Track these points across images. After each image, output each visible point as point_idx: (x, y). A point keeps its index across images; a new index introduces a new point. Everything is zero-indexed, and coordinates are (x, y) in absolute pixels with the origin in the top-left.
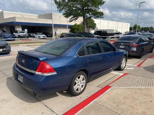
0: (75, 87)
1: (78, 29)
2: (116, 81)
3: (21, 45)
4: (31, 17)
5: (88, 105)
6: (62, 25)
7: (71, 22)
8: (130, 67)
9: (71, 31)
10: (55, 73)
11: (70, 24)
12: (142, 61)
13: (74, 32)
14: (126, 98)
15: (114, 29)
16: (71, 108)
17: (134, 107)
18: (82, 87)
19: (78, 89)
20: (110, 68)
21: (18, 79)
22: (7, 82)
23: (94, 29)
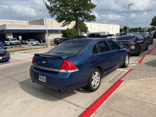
0: (92, 83)
1: (70, 34)
2: (126, 76)
3: (16, 52)
4: (22, 24)
5: (110, 97)
6: (54, 30)
7: (64, 26)
8: (132, 64)
9: (63, 36)
10: (77, 70)
11: (62, 29)
12: (141, 58)
13: (67, 37)
14: (140, 88)
15: (106, 31)
16: (93, 102)
17: (150, 94)
18: (98, 83)
19: (94, 85)
20: (115, 66)
21: (39, 80)
22: (20, 86)
23: (86, 32)
